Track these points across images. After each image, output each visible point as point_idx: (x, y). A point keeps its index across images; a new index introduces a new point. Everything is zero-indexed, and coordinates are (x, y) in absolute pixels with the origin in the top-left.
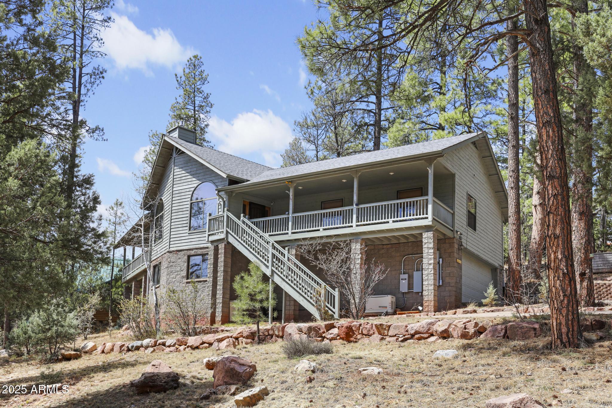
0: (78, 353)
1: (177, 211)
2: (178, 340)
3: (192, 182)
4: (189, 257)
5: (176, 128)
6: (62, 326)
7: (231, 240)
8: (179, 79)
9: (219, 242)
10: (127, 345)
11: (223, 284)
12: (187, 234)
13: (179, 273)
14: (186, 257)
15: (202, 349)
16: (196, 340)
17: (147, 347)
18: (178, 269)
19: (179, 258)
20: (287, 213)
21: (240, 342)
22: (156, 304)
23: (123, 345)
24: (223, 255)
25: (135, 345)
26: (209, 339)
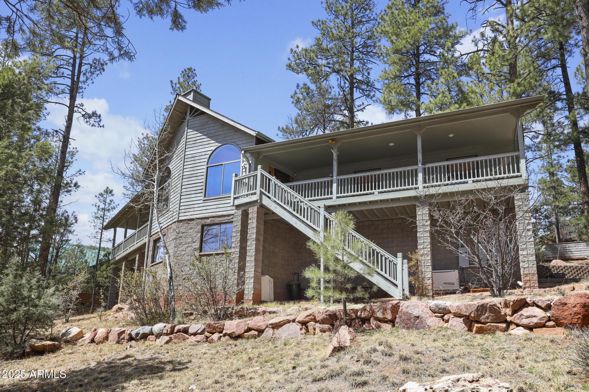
0: (57, 343)
1: (189, 176)
2: (209, 325)
3: (210, 145)
4: (203, 226)
5: (190, 92)
6: (36, 306)
7: (266, 202)
8: (174, 85)
9: (248, 206)
10: (129, 332)
11: (256, 255)
12: (202, 202)
13: (190, 245)
14: (200, 227)
15: (248, 338)
16: (238, 325)
17: (158, 336)
18: (190, 240)
19: (191, 228)
20: (331, 175)
21: (311, 328)
22: (171, 278)
23: (123, 332)
24: (255, 221)
25: (141, 332)
26: (259, 324)
